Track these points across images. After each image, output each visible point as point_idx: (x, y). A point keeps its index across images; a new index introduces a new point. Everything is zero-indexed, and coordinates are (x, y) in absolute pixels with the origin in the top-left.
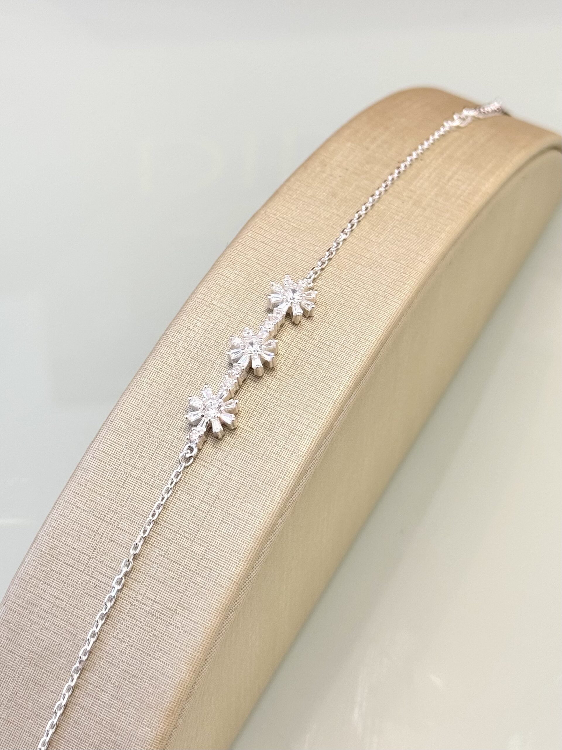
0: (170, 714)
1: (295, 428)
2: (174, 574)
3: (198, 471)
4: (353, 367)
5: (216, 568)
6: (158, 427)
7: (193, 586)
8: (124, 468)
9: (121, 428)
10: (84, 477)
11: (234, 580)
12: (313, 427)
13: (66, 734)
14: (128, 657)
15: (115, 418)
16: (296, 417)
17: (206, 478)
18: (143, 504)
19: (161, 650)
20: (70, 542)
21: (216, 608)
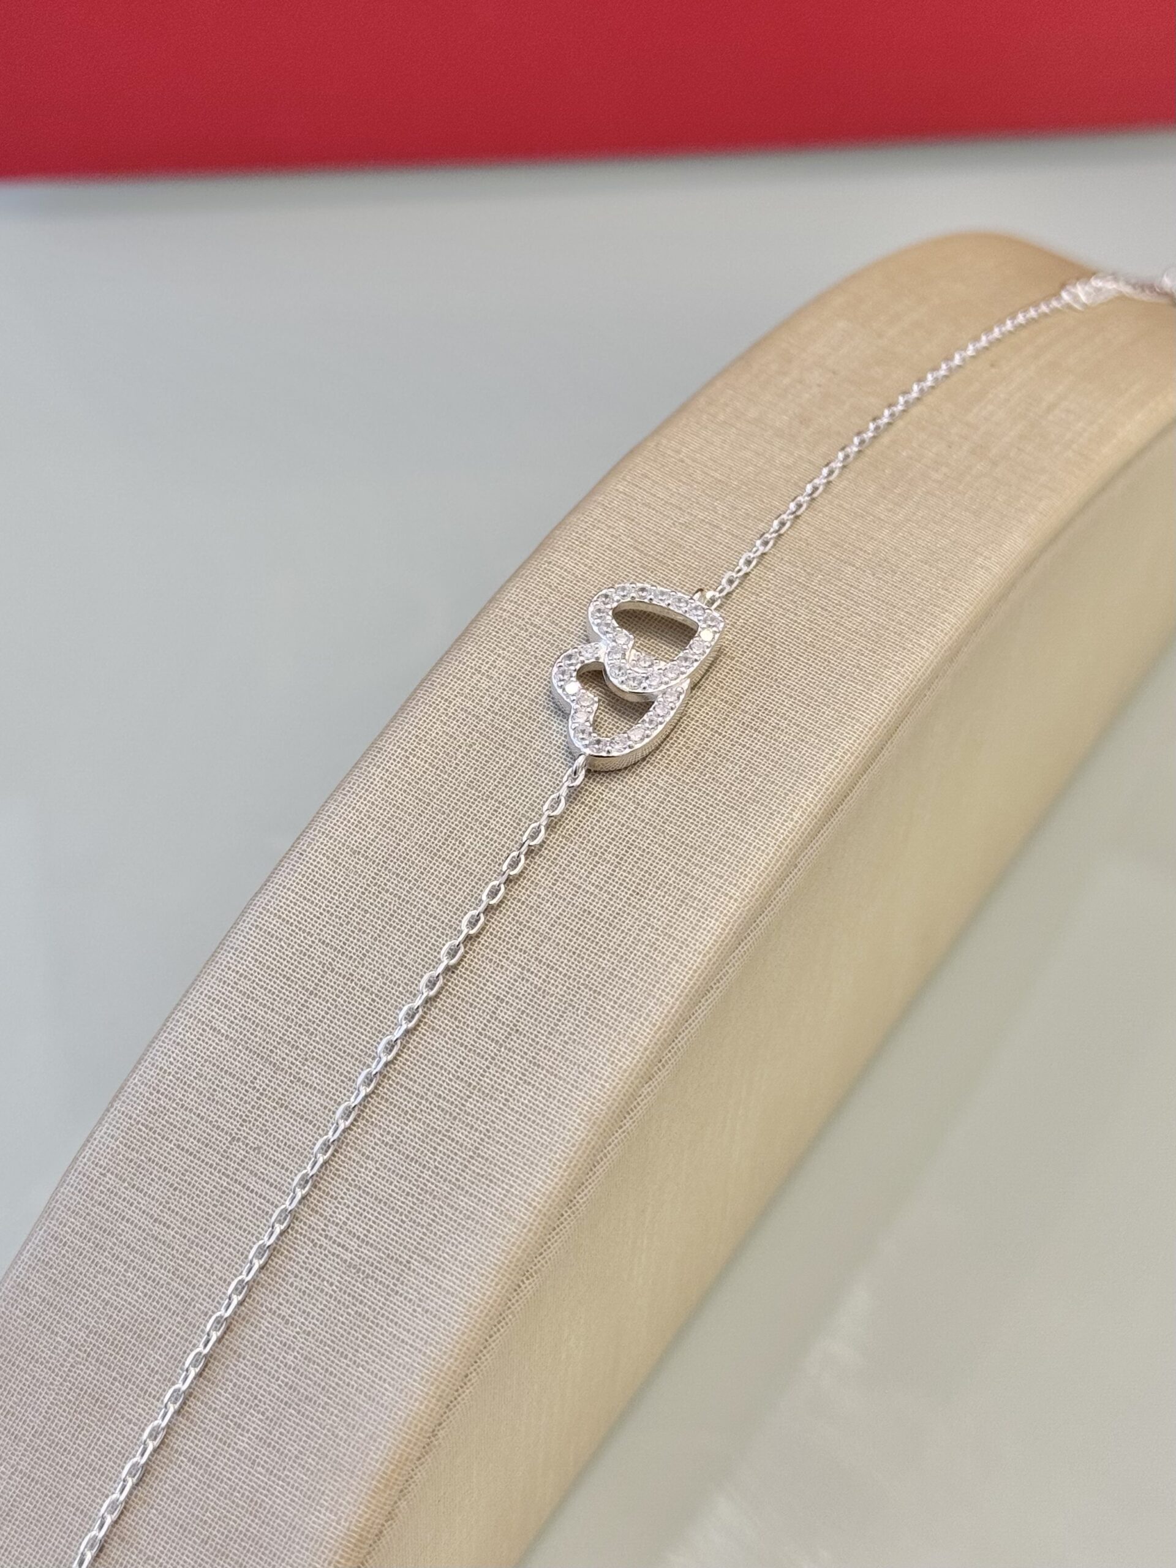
0: (381, 1487)
1: (692, 893)
2: (411, 1185)
3: (478, 969)
4: (825, 773)
5: (502, 1178)
6: (398, 872)
7: (450, 1215)
8: (319, 953)
9: (320, 869)
10: (233, 967)
11: (539, 1207)
12: (730, 894)
13: (154, 1515)
14: (299, 1357)
15: (307, 847)
16: (695, 871)
17: (493, 986)
18: (355, 1032)
19: (371, 1347)
20: (193, 1103)
21: (495, 1265)
